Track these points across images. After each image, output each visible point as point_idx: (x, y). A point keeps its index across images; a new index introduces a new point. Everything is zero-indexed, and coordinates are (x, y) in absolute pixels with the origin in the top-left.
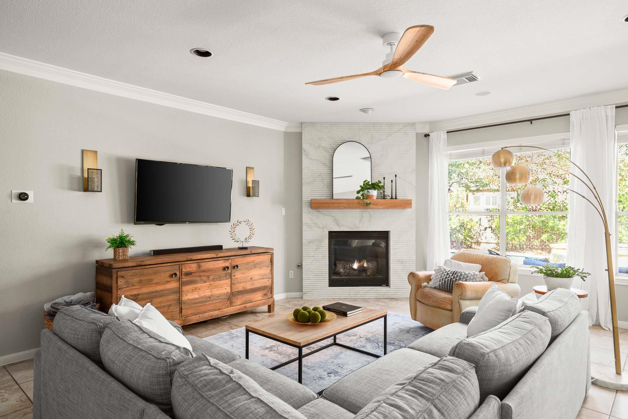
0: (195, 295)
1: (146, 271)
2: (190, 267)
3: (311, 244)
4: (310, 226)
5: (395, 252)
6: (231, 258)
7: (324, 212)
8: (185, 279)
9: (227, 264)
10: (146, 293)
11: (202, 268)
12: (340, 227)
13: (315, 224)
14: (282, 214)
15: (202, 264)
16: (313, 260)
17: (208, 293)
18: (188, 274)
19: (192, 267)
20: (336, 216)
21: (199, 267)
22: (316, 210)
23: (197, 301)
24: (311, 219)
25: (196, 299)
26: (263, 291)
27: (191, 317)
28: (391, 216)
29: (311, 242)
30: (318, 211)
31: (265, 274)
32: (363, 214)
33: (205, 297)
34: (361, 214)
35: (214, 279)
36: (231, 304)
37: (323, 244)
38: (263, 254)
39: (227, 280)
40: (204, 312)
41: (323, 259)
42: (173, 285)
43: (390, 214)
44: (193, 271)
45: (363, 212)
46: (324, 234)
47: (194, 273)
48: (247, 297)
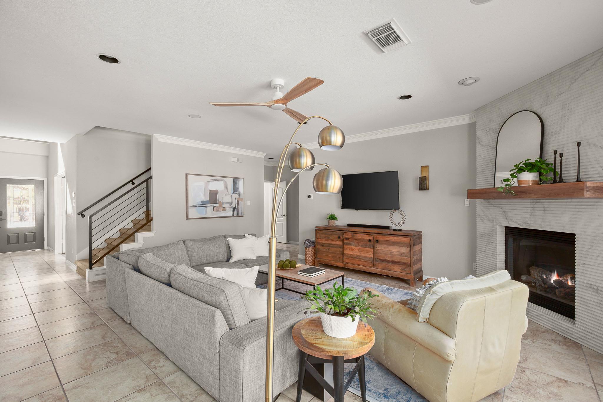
0: (350, 252)
1: (327, 233)
2: (348, 235)
3: (483, 238)
4: (482, 219)
5: (584, 270)
6: (374, 234)
7: (494, 203)
8: (346, 241)
9: (371, 238)
10: (327, 244)
11: (355, 237)
12: (508, 221)
13: (486, 216)
14: (465, 205)
15: (355, 235)
16: (484, 256)
17: (358, 253)
18: (347, 239)
19: (350, 235)
20: (504, 208)
21: (353, 236)
22: (487, 201)
23: (352, 256)
24: (483, 211)
25: (351, 254)
26: (402, 266)
27: (349, 264)
28: (577, 210)
29: (483, 235)
30: (489, 202)
31: (404, 253)
32: (535, 206)
33: (356, 255)
34: (532, 206)
35: (362, 245)
36: (374, 266)
37: (492, 239)
38: (405, 236)
39: (371, 249)
40: (356, 264)
41: (493, 257)
42: (339, 243)
43: (574, 207)
44: (350, 238)
45: (534, 203)
46: (493, 229)
47: (350, 239)
48: (387, 265)
